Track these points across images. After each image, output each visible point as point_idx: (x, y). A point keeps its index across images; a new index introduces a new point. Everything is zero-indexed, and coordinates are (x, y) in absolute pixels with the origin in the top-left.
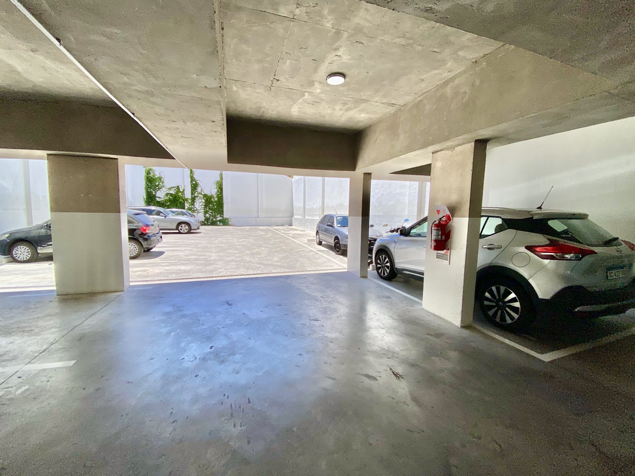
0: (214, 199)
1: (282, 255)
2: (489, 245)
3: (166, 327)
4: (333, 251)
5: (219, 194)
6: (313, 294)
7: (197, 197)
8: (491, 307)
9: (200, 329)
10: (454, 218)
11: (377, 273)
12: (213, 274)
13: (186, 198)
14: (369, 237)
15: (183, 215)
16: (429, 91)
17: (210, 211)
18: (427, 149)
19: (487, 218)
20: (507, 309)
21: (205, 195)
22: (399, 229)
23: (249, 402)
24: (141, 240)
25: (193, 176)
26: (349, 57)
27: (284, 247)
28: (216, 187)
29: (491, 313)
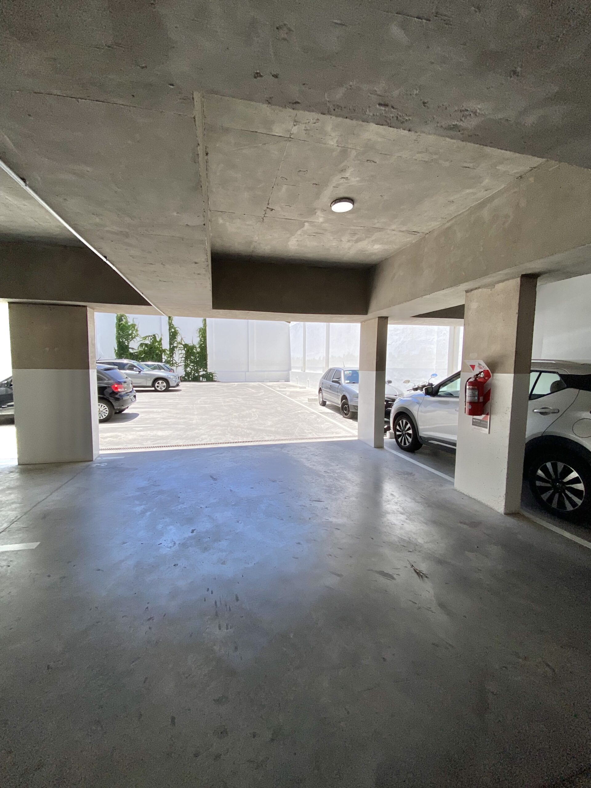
0: (196, 350)
1: (277, 419)
2: (543, 408)
3: (141, 505)
4: (340, 413)
5: (202, 344)
6: (314, 468)
7: (176, 347)
8: (545, 489)
9: (179, 508)
10: (495, 375)
11: (395, 443)
12: (194, 441)
13: (163, 348)
14: (386, 396)
15: (160, 370)
16: (460, 215)
17: (192, 364)
18: (459, 287)
19: (539, 373)
20: (567, 492)
21: (186, 346)
22: (424, 386)
23: (237, 600)
24: (112, 400)
25: (171, 322)
26: (358, 179)
27: (279, 409)
28: (198, 335)
29: (545, 496)
